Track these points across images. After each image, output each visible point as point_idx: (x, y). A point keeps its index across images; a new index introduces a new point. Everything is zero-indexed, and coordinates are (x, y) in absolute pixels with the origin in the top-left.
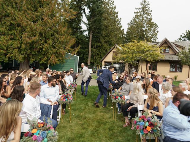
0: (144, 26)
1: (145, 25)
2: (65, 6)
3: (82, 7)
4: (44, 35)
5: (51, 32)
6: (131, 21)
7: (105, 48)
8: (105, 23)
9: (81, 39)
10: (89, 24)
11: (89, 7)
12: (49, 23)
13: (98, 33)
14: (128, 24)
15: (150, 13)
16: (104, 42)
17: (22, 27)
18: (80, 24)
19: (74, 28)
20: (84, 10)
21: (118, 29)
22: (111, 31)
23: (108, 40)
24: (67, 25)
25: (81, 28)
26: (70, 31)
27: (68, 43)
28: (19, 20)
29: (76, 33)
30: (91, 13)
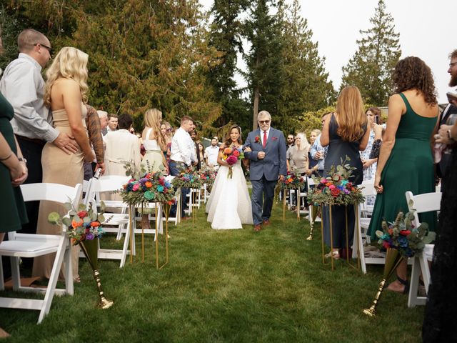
0: (383, 72)
1: (383, 68)
2: (200, 41)
3: (236, 38)
4: (159, 102)
5: (173, 97)
6: (351, 61)
7: (290, 126)
8: (286, 69)
9: (234, 109)
10: (251, 75)
11: (251, 38)
12: (169, 78)
13: (272, 93)
14: (343, 68)
15: (395, 39)
16: (287, 113)
17: (120, 89)
18: (232, 76)
19: (219, 86)
20: (240, 44)
21: (318, 82)
22: (303, 88)
23: (296, 107)
24: (203, 79)
25: (235, 85)
26: (211, 92)
27: (206, 116)
28: (114, 76)
29: (223, 96)
30: (256, 51)
